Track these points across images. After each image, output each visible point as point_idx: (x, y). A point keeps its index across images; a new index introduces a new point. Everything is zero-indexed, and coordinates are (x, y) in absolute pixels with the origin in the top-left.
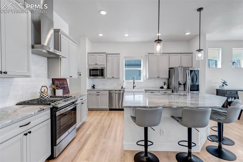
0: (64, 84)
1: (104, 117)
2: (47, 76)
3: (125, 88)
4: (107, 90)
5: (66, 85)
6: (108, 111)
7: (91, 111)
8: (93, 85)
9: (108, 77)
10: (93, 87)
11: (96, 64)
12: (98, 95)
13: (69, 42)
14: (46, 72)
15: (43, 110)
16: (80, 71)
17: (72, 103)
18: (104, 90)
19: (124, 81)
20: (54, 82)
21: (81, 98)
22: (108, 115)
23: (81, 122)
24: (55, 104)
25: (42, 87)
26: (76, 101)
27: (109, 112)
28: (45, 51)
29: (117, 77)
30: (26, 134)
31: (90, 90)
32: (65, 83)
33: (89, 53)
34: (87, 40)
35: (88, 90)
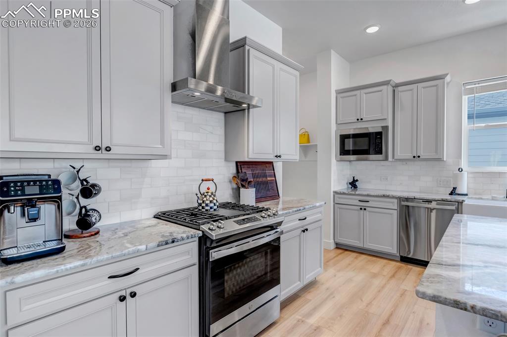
0: (266, 176)
1: (377, 282)
2: (223, 155)
3: (467, 195)
4: (393, 197)
5: (270, 176)
6: (397, 261)
7: (343, 251)
8: (352, 180)
9: (399, 154)
10: (353, 184)
11: (358, 120)
12: (365, 209)
13: (274, 68)
14: (221, 147)
15: (173, 242)
16: (316, 144)
17: (270, 229)
18: (384, 196)
19: (460, 170)
20: (240, 171)
21: (301, 215)
22: (393, 276)
23: (300, 280)
24: (209, 229)
25: (203, 180)
26: (280, 224)
27: (399, 268)
28: (199, 94)
29: (433, 155)
30: (122, 299)
31: (340, 194)
32: (268, 172)
33: (338, 92)
34: (334, 58)
35: (335, 193)
